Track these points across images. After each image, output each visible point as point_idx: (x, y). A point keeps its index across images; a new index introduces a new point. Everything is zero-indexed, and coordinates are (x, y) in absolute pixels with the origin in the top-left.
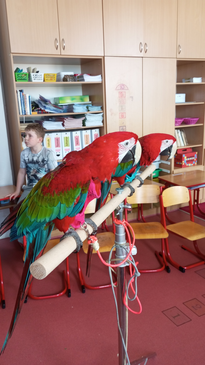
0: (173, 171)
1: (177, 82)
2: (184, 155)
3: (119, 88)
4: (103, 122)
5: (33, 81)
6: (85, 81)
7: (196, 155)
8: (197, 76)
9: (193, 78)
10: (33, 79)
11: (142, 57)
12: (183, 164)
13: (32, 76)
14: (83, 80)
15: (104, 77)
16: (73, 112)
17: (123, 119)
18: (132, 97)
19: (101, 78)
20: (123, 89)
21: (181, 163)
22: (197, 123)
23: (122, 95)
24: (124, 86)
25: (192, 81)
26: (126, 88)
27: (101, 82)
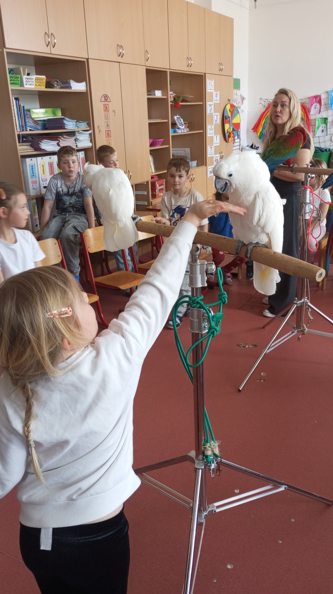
0: (151, 202)
1: (148, 95)
2: (157, 183)
3: (103, 99)
4: (91, 141)
5: (25, 86)
6: (73, 89)
7: (164, 184)
8: (158, 89)
9: (155, 90)
10: (25, 83)
11: (119, 62)
12: (157, 193)
13: (24, 81)
14: (70, 87)
15: (89, 86)
16: (65, 129)
17: (109, 138)
18: (114, 111)
19: (85, 85)
20: (106, 100)
21: (155, 193)
22: (162, 145)
23: (106, 108)
24: (106, 96)
25: (155, 95)
26: (109, 100)
27: (85, 91)
